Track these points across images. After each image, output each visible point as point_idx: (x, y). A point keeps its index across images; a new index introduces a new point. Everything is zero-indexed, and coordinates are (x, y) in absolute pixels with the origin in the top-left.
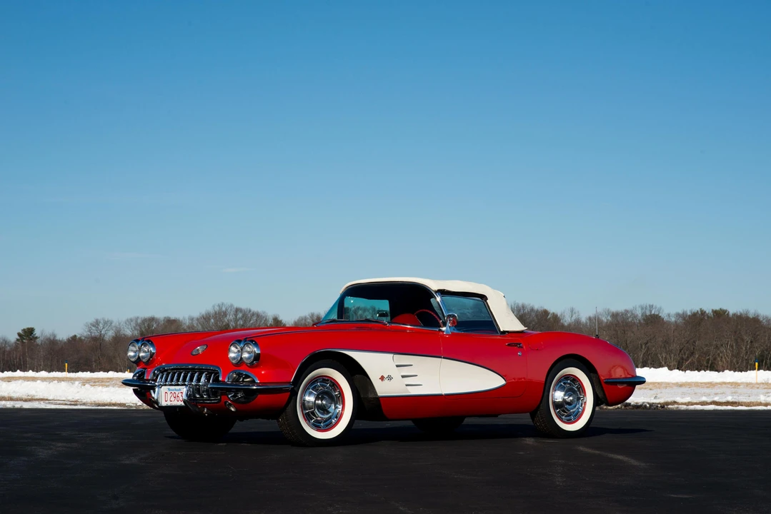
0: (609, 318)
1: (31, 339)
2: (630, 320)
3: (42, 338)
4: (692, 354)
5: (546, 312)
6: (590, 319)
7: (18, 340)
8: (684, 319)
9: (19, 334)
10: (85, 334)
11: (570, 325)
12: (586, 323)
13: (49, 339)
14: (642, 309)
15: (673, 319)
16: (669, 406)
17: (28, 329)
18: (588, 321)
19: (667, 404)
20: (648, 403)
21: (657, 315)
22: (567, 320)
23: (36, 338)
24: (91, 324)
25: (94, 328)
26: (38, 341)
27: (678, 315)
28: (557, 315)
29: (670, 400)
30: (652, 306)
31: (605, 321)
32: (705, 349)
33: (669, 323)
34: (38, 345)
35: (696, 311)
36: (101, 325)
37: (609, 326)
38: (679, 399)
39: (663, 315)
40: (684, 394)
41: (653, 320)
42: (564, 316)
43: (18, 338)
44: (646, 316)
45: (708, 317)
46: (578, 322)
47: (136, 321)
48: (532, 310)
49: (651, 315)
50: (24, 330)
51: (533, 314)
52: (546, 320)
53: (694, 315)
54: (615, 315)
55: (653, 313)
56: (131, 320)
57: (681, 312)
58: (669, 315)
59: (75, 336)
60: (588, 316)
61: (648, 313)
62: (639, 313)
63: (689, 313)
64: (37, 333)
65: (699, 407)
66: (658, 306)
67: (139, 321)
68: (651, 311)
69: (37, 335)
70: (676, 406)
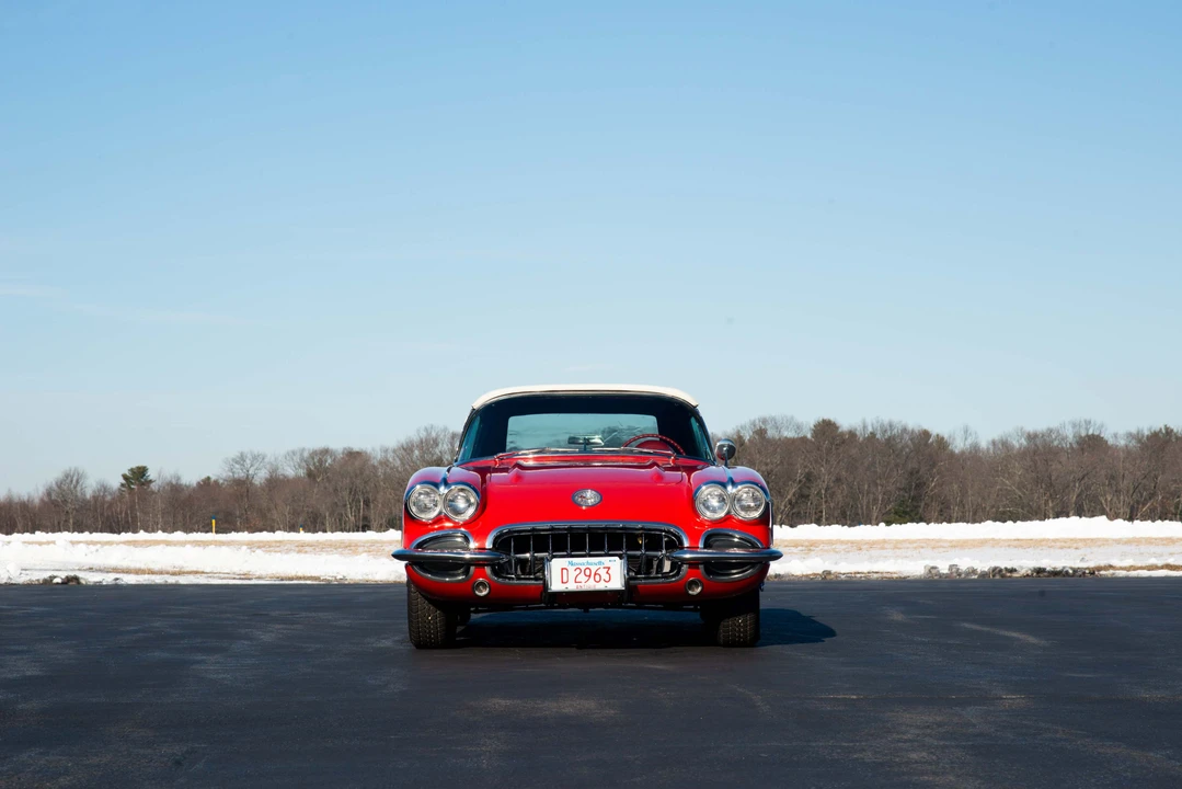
0: (1024, 442)
1: (143, 484)
2: (1056, 443)
3: (159, 482)
4: (1152, 495)
5: (926, 434)
6: (994, 443)
7: (122, 485)
8: (1139, 441)
9: (125, 477)
10: (224, 475)
11: (963, 453)
12: (988, 449)
13: (170, 484)
14: (1074, 426)
15: (1122, 443)
16: (1102, 572)
17: (139, 468)
18: (991, 447)
19: (1099, 569)
20: (1071, 568)
21: (1098, 436)
22: (959, 445)
23: (151, 482)
24: (233, 460)
25: (237, 466)
26: (154, 487)
27: (1130, 435)
28: (943, 438)
29: (1103, 563)
30: (1090, 422)
31: (1017, 446)
32: (1173, 489)
33: (1115, 449)
34: (153, 493)
35: (1158, 430)
36: (248, 462)
37: (1023, 454)
38: (1116, 562)
39: (1107, 435)
40: (1124, 555)
41: (1092, 444)
42: (954, 439)
43: (124, 482)
44: (1081, 437)
45: (1177, 438)
46: (975, 448)
47: (301, 455)
48: (905, 430)
49: (1087, 436)
50: (132, 470)
51: (907, 437)
52: (926, 444)
53: (1155, 435)
54: (1032, 437)
55: (1090, 432)
56: (294, 453)
57: (1134, 431)
58: (1115, 436)
59: (209, 478)
60: (990, 439)
61: (1083, 434)
62: (1069, 433)
63: (1146, 433)
64: (152, 474)
65: (1145, 573)
66: (1098, 423)
67: (306, 454)
68: (1087, 430)
69: (150, 478)
70: (1111, 571)
